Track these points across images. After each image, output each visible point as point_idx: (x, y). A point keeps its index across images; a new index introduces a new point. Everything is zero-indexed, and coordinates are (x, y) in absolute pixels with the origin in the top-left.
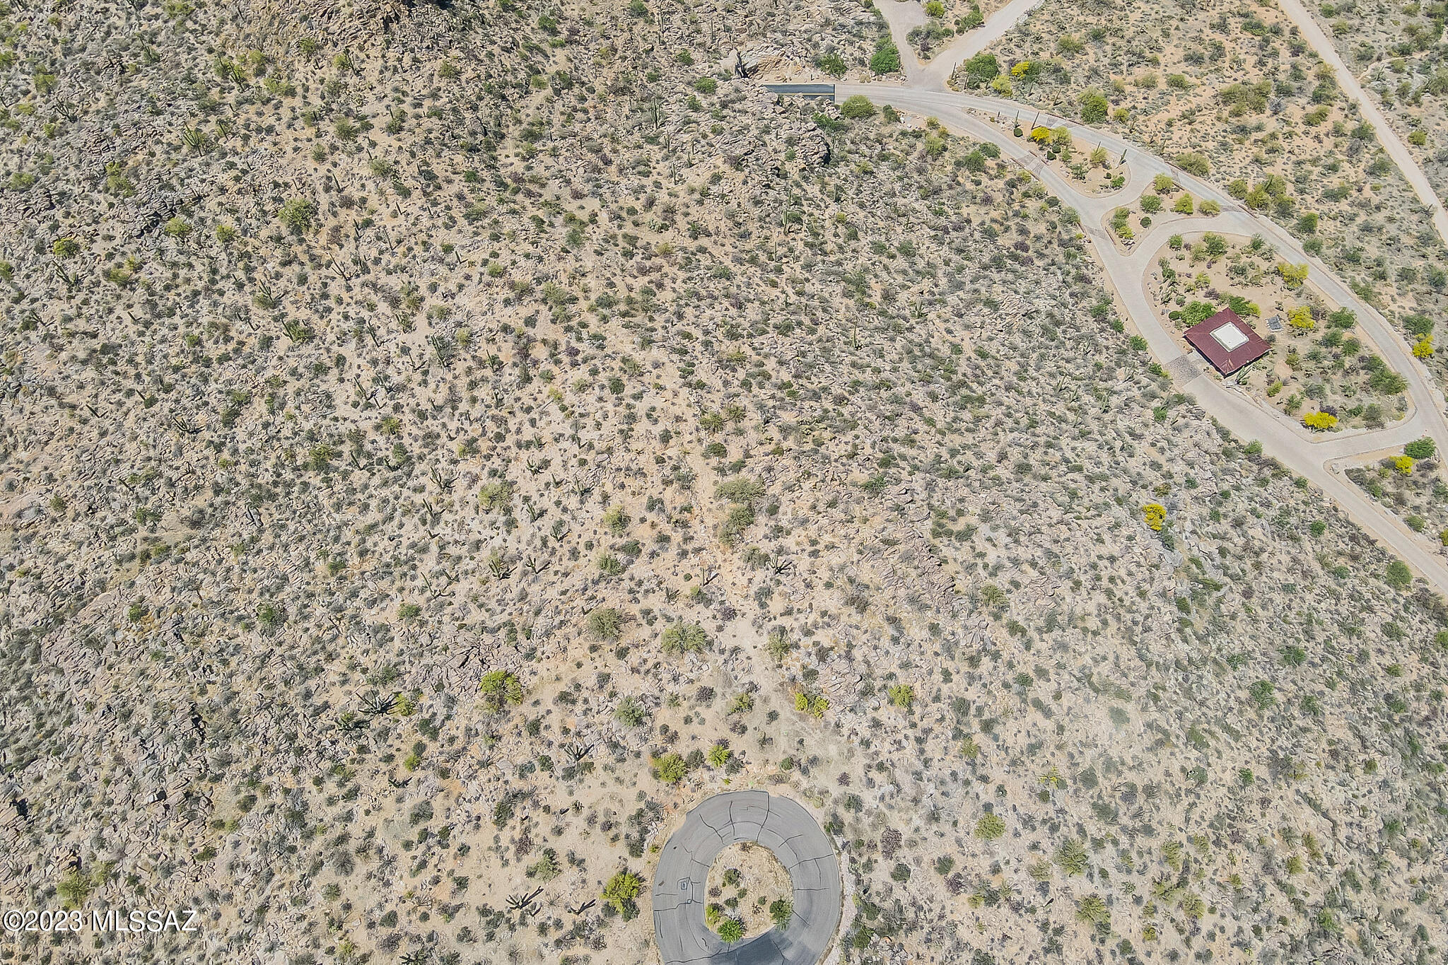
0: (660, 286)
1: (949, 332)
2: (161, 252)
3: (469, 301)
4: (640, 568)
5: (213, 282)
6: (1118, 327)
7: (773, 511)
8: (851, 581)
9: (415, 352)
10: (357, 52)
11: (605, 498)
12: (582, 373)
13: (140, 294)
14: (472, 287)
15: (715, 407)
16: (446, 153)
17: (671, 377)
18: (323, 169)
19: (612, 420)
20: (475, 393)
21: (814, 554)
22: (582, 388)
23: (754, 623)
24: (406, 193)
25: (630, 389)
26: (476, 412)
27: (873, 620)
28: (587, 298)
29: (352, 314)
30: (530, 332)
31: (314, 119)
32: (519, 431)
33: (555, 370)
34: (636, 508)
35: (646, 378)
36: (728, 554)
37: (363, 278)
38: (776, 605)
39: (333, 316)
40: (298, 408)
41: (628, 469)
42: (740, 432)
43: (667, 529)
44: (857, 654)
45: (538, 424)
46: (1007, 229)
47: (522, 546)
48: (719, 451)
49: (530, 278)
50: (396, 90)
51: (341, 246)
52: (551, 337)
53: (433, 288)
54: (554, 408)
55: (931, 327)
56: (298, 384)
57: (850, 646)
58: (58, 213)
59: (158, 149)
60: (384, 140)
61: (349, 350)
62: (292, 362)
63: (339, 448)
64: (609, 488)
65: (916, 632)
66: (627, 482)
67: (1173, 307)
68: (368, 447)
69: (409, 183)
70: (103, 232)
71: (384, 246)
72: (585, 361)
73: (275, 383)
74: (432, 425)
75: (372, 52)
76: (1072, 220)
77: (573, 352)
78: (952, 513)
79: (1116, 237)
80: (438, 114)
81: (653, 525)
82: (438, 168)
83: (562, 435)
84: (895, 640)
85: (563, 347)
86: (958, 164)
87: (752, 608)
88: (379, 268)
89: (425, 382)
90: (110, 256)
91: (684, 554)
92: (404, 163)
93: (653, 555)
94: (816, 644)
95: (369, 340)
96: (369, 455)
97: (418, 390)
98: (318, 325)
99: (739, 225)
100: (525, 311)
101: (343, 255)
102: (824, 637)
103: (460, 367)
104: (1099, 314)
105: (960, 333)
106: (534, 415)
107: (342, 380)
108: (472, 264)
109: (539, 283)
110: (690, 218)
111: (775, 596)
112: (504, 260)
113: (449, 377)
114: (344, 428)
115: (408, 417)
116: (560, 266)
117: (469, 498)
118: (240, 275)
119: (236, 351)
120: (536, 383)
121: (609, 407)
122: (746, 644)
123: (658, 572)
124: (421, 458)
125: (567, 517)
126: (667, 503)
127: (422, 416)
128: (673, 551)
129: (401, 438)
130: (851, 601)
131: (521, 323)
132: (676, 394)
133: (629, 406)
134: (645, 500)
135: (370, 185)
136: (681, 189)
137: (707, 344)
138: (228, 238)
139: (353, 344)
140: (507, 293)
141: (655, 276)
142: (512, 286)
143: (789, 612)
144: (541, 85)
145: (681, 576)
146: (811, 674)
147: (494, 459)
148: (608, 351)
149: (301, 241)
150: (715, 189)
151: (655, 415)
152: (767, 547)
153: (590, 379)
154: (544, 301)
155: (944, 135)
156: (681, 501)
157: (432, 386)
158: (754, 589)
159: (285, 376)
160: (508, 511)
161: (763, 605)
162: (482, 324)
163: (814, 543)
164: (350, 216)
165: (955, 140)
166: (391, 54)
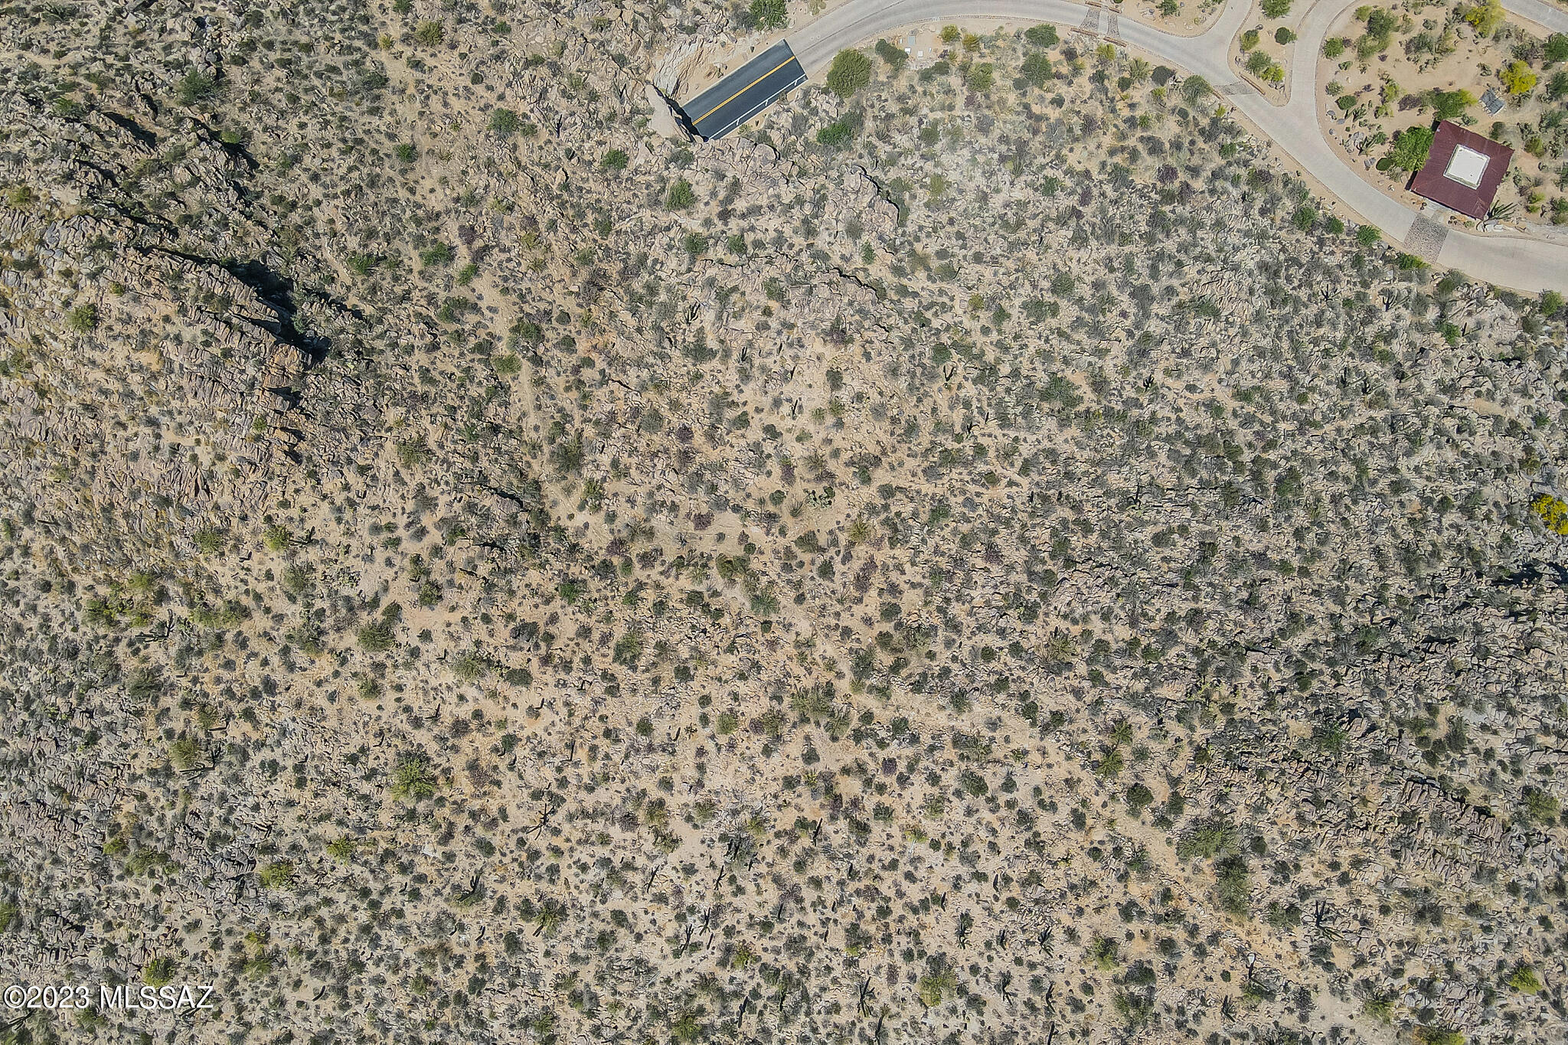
0: (894, 589)
1: (1191, 388)
2: (276, 907)
3: (722, 777)
4: (1168, 993)
5: (374, 905)
6: (1333, 225)
7: (1258, 845)
8: (1406, 893)
9: (701, 865)
10: (283, 513)
11: (1071, 935)
12: (919, 790)
13: (297, 966)
14: (714, 760)
15: (1093, 738)
16: (516, 582)
17: (1022, 734)
18: (389, 698)
19: (1005, 833)
20: (811, 873)
21: (1344, 880)
22: (935, 806)
23: (1333, 992)
24: (521, 677)
25: (993, 778)
26: (830, 894)
27: (1456, 920)
28: (840, 675)
29: (585, 859)
30: (819, 767)
31: (314, 641)
32: (900, 894)
33: (886, 800)
34: (1111, 924)
35: (998, 752)
36: (1247, 925)
37: (562, 812)
38: (1342, 959)
39: (565, 872)
40: (615, 993)
41: (1072, 887)
42: (1142, 754)
43: (1163, 931)
44: (1460, 967)
45: (918, 875)
46: (1134, 155)
47: (1007, 1019)
48: (1138, 795)
49: (765, 702)
50: (376, 529)
51: (498, 784)
52: (848, 760)
53: (666, 784)
54: (922, 849)
55: (1170, 396)
56: (592, 967)
57: (1449, 965)
58: (96, 929)
59: (143, 786)
60: (435, 618)
61: (618, 900)
62: (563, 950)
63: (695, 1004)
64: (1067, 921)
65: (1499, 903)
66: (1083, 902)
67: (1378, 151)
68: (729, 988)
69: (516, 660)
70: (180, 924)
71: (557, 761)
72: (911, 768)
73: (564, 982)
74: (789, 927)
75: (305, 499)
76: (1197, 87)
77: (889, 765)
78: (1423, 714)
79: (1260, 82)
80: (455, 530)
81: (1146, 936)
82: (526, 612)
83: (959, 878)
84: (1487, 929)
85: (871, 766)
86: (1019, 85)
87: (1315, 976)
88: (571, 788)
89: (740, 890)
90: (217, 945)
91: (1201, 952)
92: (484, 637)
93: (1170, 970)
94: (1412, 981)
95: (630, 876)
96: (736, 995)
97: (738, 901)
98: (558, 892)
99: (894, 421)
100: (795, 747)
101: (510, 795)
102: (1416, 969)
103: (769, 852)
104: (1303, 219)
105: (1205, 381)
106: (904, 867)
107: (639, 938)
108: (690, 730)
109: (780, 699)
110: (845, 456)
111: (1334, 949)
112: (721, 703)
113: (763, 868)
114: (685, 982)
115: (749, 936)
116: (780, 655)
117: (901, 994)
118: (398, 880)
119: (484, 968)
120: (877, 829)
121: (986, 815)
122: (1340, 1018)
123: (1189, 987)
124: (803, 971)
125: (1040, 971)
126: (1139, 901)
127: (767, 926)
128: (1188, 954)
129: (758, 959)
130: (1420, 915)
131: (800, 763)
132: (1044, 753)
133: (1011, 805)
134: (1114, 911)
135: (470, 692)
136: (804, 421)
137: (1016, 649)
138: (344, 848)
139: (618, 893)
140: (758, 742)
141: (877, 580)
142: (757, 726)
143: (1360, 962)
144: (509, 364)
145: (1217, 977)
146: (1426, 1014)
147: (896, 938)
148: (926, 739)
149: (441, 801)
150: (844, 395)
151: (1045, 796)
152: (1283, 894)
153: (936, 791)
154: (804, 720)
155: (972, 44)
156: (1151, 887)
157: (750, 888)
158: (1304, 953)
159: (569, 969)
160: (962, 990)
161: (1329, 967)
162: (759, 794)
163: (1334, 866)
164: (480, 744)
165: (991, 42)
166: (330, 484)
